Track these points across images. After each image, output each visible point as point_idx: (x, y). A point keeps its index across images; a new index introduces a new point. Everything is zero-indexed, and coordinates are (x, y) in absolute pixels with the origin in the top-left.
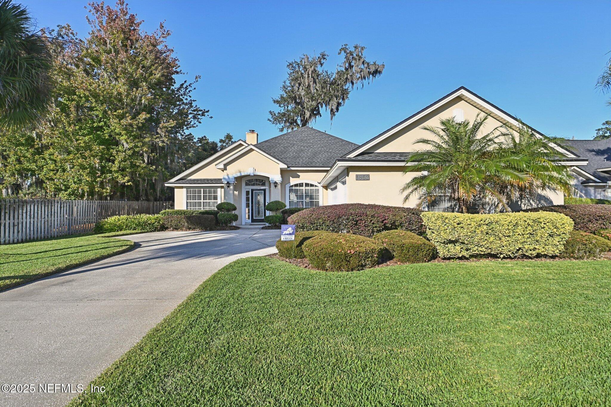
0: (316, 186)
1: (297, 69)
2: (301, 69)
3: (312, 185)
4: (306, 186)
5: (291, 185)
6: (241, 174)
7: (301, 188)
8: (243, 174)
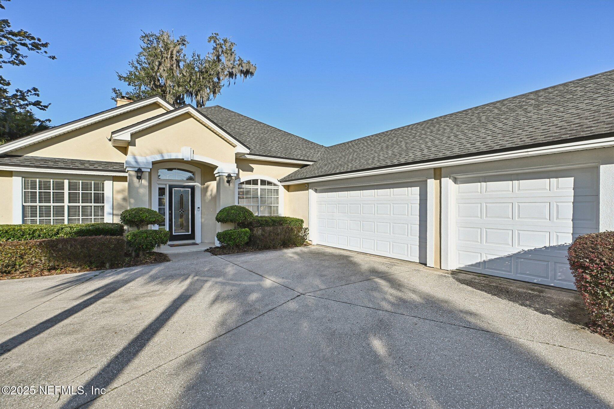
0: (275, 185)
1: (155, 44)
2: (160, 46)
3: (269, 183)
4: (261, 184)
5: (242, 181)
6: (162, 156)
7: (255, 187)
8: (166, 157)
